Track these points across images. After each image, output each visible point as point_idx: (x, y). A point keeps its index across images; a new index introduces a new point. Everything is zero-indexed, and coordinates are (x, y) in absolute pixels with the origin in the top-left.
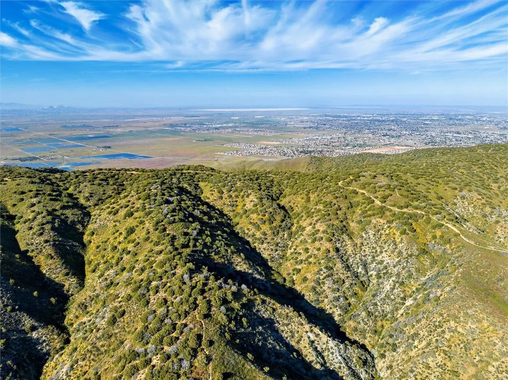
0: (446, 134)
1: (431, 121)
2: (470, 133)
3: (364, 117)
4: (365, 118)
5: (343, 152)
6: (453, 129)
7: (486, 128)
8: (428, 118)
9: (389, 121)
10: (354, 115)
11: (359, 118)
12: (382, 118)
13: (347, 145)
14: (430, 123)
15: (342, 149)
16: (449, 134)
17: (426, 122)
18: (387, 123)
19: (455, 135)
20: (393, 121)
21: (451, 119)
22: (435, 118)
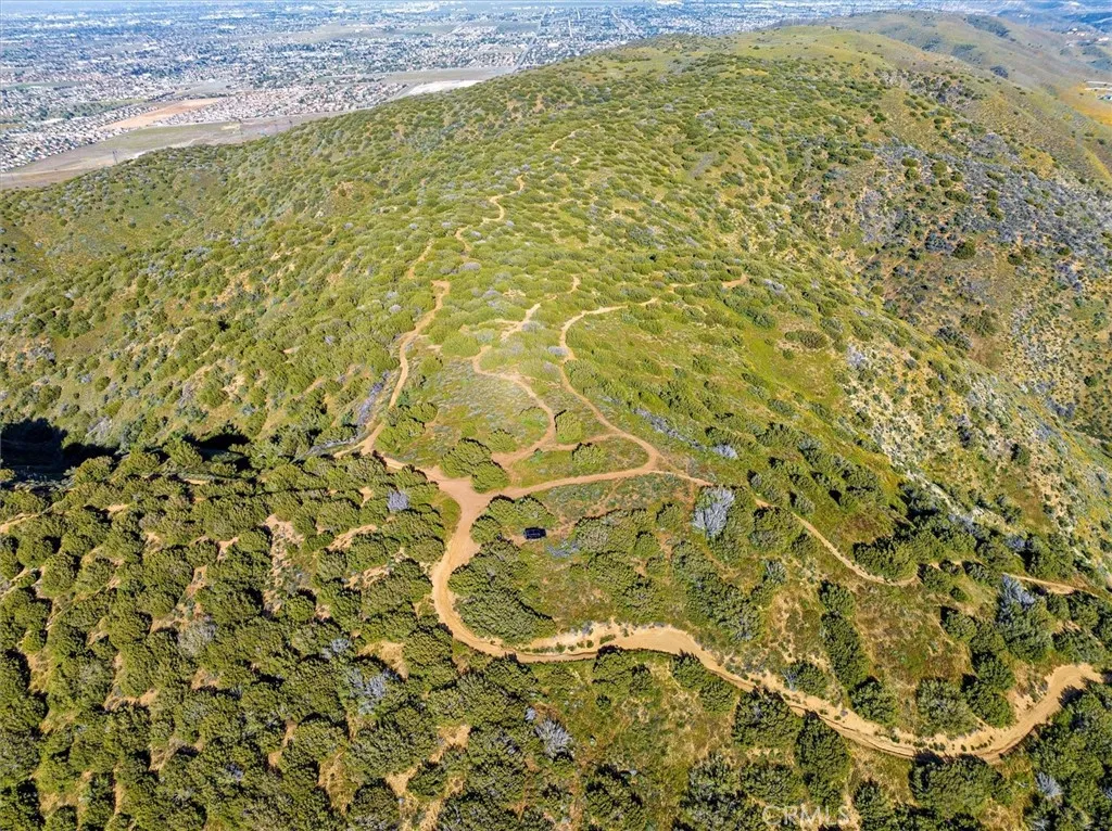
0: (285, 54)
1: (231, 24)
2: (332, 46)
3: (53, 22)
4: (59, 26)
5: (41, 138)
6: (291, 41)
7: (357, 31)
8: (220, 17)
9: (128, 30)
10: (17, 16)
11: (37, 26)
12: (104, 22)
13: (44, 114)
14: (232, 27)
15: (35, 130)
16: (291, 53)
17: (222, 27)
18: (126, 36)
19: (304, 54)
20: (137, 29)
21: (273, 15)
22: (238, 14)
